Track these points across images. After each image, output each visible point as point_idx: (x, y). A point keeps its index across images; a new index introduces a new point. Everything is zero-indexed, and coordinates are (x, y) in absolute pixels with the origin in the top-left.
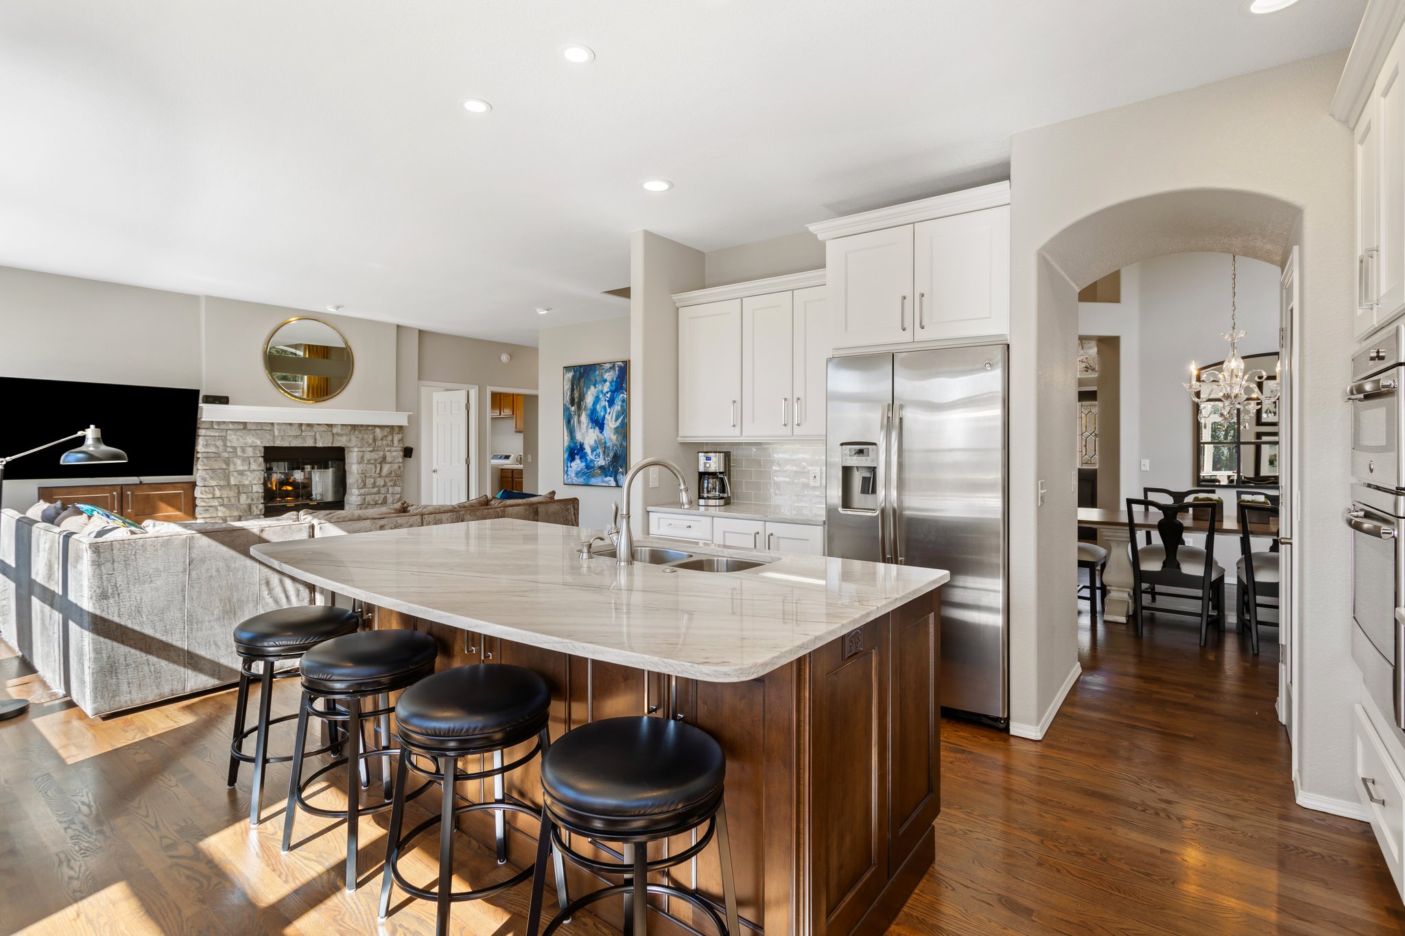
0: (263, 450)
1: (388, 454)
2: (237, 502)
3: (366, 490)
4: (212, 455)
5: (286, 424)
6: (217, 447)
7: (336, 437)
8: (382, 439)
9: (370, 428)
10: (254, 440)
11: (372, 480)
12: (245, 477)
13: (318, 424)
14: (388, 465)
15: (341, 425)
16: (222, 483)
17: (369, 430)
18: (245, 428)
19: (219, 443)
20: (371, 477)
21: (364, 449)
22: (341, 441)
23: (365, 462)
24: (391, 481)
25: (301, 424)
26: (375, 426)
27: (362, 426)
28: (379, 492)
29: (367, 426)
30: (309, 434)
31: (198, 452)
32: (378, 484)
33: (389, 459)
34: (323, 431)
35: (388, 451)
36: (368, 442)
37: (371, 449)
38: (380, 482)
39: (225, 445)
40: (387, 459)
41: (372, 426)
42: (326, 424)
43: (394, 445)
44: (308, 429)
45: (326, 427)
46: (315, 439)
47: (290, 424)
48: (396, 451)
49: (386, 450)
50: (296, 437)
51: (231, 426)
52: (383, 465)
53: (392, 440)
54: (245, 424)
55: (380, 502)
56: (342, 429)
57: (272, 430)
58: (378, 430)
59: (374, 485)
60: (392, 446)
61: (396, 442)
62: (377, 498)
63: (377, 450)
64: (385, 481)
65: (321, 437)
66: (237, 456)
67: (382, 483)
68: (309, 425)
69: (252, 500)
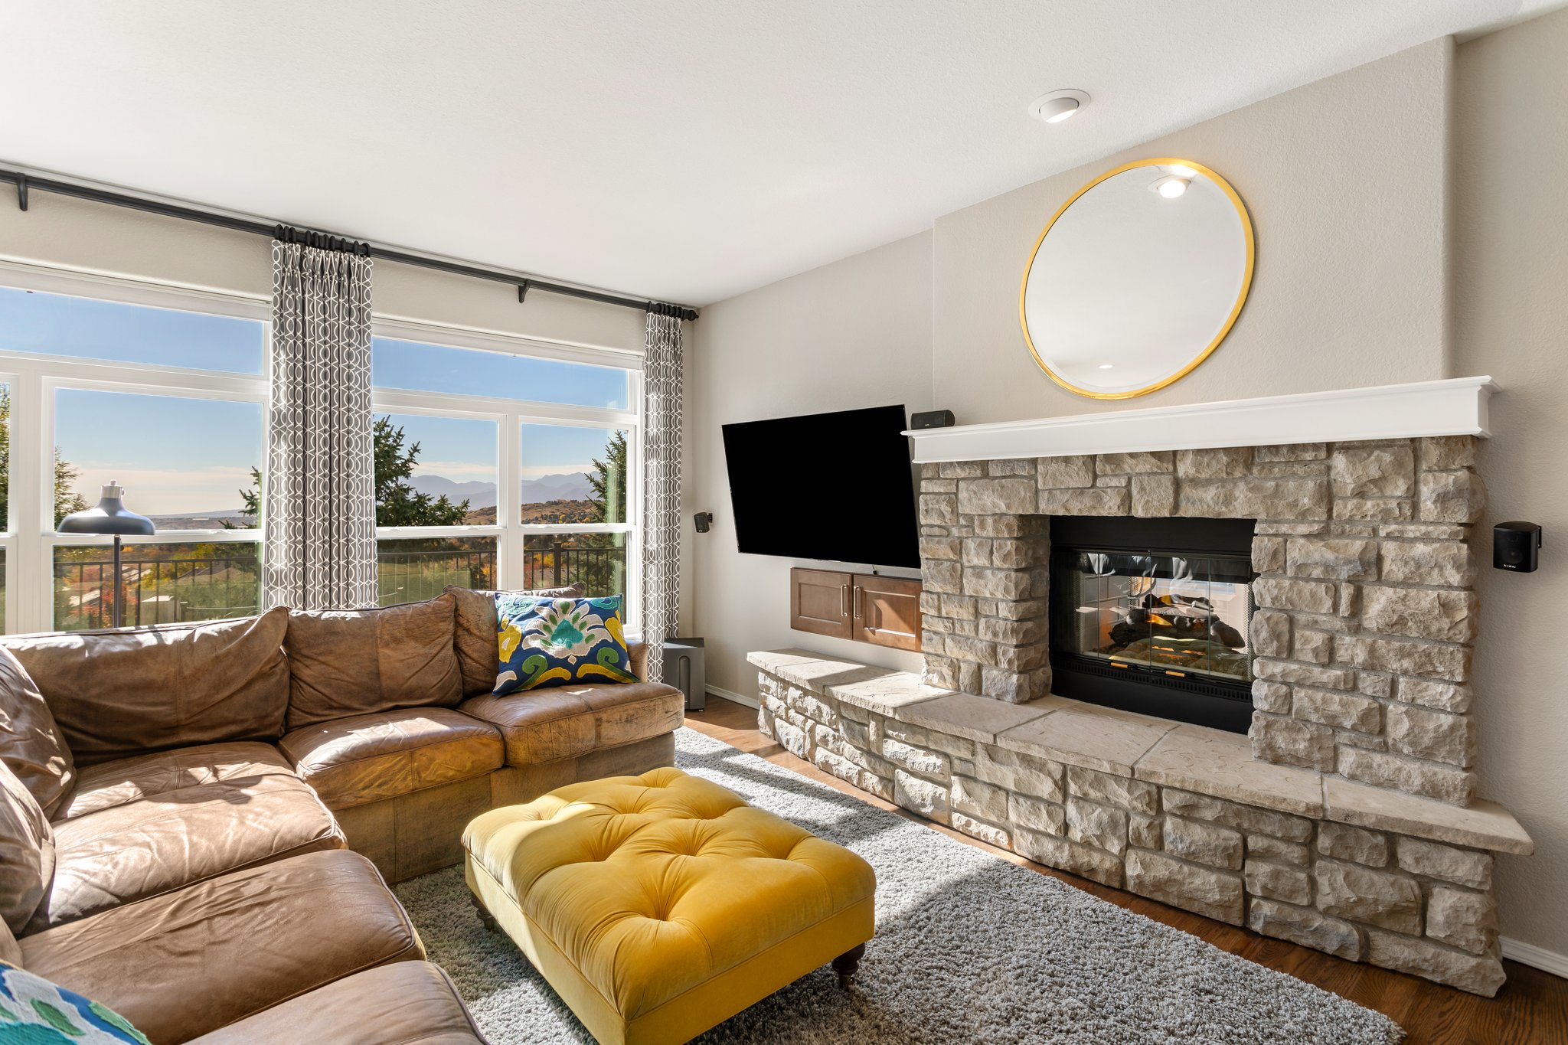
0: (1015, 523)
1: (1389, 549)
2: (973, 634)
3: (1294, 667)
4: (936, 531)
5: (1057, 458)
6: (942, 515)
7: (1187, 491)
8: (1361, 494)
9: (1309, 456)
10: (995, 500)
11: (1318, 639)
12: (982, 582)
13: (1132, 455)
14: (1389, 591)
15: (1199, 452)
16: (950, 589)
17: (1306, 464)
18: (986, 475)
19: (945, 508)
20: (1314, 625)
21: (1284, 529)
22: (1201, 500)
23: (1290, 572)
24: (1402, 654)
25: (1093, 458)
26: (1330, 447)
27: (1274, 449)
28: (1352, 686)
29: (1293, 448)
30: (1114, 482)
31: (922, 526)
32: (1342, 655)
33: (1392, 567)
34: (1149, 474)
35: (1389, 537)
36: (1295, 504)
37: (1316, 528)
38: (1354, 651)
39: (954, 511)
40: (1387, 566)
41: (1316, 446)
42: (1153, 454)
43: (1423, 516)
44: (1108, 469)
45: (1153, 461)
46: (1128, 496)
47: (1067, 460)
48: (1426, 539)
49: (1382, 533)
50: (1081, 491)
51: (960, 473)
52: (1367, 590)
53: (1413, 496)
54: (984, 465)
55: (1348, 724)
56: (1198, 466)
57: (1033, 478)
58: (1339, 461)
59: (1329, 655)
60: (1414, 517)
61: (1428, 506)
62: (1335, 707)
63: (1342, 534)
64: (1372, 650)
65: (1142, 489)
66: (974, 535)
67: (1361, 656)
68: (1109, 458)
69: (995, 634)
